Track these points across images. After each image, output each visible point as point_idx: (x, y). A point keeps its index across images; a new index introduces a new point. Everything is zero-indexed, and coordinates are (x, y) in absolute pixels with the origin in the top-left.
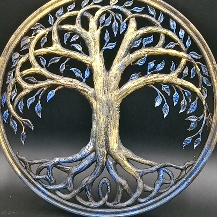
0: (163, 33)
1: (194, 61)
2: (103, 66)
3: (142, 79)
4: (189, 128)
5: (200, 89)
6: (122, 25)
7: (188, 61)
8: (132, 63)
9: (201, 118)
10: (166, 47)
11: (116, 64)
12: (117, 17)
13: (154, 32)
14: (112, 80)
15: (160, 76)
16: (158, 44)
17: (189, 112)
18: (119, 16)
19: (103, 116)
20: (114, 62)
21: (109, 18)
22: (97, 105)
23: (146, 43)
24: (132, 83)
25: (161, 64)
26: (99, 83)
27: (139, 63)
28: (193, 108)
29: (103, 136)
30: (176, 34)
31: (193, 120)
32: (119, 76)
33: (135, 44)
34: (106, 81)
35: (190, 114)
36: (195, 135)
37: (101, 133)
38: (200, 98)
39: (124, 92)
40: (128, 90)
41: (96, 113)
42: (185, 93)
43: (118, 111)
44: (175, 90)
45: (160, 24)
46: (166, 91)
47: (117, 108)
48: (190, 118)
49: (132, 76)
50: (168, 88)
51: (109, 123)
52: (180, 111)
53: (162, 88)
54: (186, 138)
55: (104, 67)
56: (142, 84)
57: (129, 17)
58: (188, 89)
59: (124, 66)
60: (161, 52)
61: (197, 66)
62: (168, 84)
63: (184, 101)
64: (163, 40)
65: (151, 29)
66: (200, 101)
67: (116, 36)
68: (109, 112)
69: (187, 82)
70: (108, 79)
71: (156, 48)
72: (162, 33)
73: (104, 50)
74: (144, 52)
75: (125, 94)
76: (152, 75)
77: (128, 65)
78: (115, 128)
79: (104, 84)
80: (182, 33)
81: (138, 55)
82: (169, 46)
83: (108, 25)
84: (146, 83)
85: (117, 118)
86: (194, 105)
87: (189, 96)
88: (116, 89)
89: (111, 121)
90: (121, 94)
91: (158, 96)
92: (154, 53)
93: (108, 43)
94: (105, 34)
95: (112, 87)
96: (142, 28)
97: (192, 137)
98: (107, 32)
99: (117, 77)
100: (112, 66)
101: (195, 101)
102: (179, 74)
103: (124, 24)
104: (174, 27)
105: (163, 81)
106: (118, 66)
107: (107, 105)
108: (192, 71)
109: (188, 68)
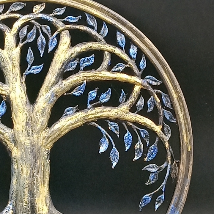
0: (108, 51)
1: (151, 88)
2: (25, 98)
3: (81, 115)
4: (147, 181)
5: (161, 126)
6: (51, 41)
7: (143, 89)
8: (66, 92)
9: (164, 167)
10: (113, 70)
11: (44, 94)
12: (44, 30)
13: (96, 49)
14: (38, 117)
15: (105, 110)
16: (102, 66)
17: (147, 159)
18: (46, 29)
19: (27, 167)
20: (40, 91)
21: (32, 30)
22: (18, 152)
23: (84, 65)
24: (67, 121)
25: (106, 93)
26: (20, 122)
27: (76, 93)
28: (152, 154)
29: (27, 196)
30: (126, 53)
31: (152, 170)
32: (48, 111)
33: (69, 66)
34: (31, 119)
35: (148, 161)
36: (156, 191)
37: (24, 192)
38: (161, 138)
39: (56, 132)
40: (61, 131)
41: (16, 163)
42: (140, 133)
43: (47, 161)
44: (127, 129)
45: (103, 38)
46: (114, 130)
47: (46, 156)
48: (148, 167)
49: (66, 110)
50: (116, 127)
51: (35, 178)
52: (134, 157)
53: (108, 126)
54: (144, 196)
55: (27, 99)
56: (81, 121)
57: (60, 29)
58: (145, 127)
59: (55, 97)
60: (106, 77)
61: (156, 95)
62: (116, 120)
63: (140, 144)
64: (108, 60)
65: (91, 46)
66: (161, 143)
67: (42, 56)
68: (35, 162)
69: (142, 117)
70: (32, 115)
71: (98, 71)
72: (106, 51)
73: (26, 75)
74: (82, 77)
75: (57, 136)
76: (95, 109)
77: (60, 96)
78: (44, 184)
79: (27, 123)
80: (133, 50)
81: (74, 82)
82: (117, 69)
83: (32, 40)
84: (86, 119)
85: (47, 170)
86: (154, 149)
87: (146, 137)
88: (43, 129)
89: (38, 175)
90: (51, 136)
91: (103, 138)
92: (96, 78)
93: (32, 65)
94: (27, 53)
95: (38, 126)
96: (79, 45)
97: (152, 193)
98: (30, 50)
99: (45, 112)
100: (39, 98)
101: (155, 144)
102: (131, 107)
103: (53, 39)
104: (122, 42)
105: (110, 117)
106: (47, 97)
107: (32, 151)
108: (149, 103)
109: (143, 99)
